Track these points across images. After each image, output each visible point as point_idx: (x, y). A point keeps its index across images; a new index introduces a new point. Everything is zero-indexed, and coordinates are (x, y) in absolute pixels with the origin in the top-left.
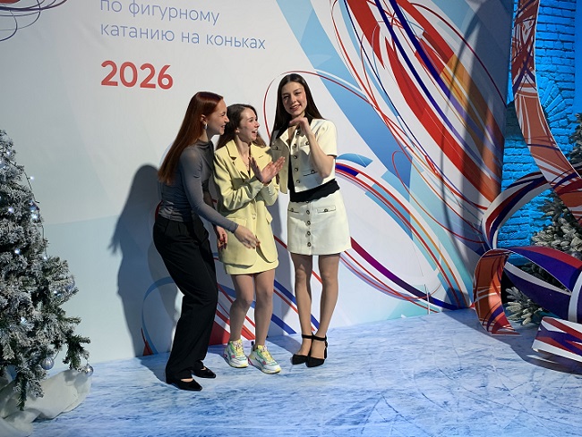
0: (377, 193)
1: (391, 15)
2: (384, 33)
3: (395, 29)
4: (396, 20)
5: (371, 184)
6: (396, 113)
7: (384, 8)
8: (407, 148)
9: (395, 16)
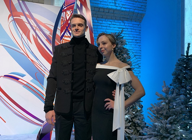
0: (28, 86)
1: (35, 27)
2: (32, 33)
3: (37, 31)
4: (37, 29)
5: (25, 83)
6: (37, 59)
7: (32, 24)
8: (42, 72)
9: (37, 27)
